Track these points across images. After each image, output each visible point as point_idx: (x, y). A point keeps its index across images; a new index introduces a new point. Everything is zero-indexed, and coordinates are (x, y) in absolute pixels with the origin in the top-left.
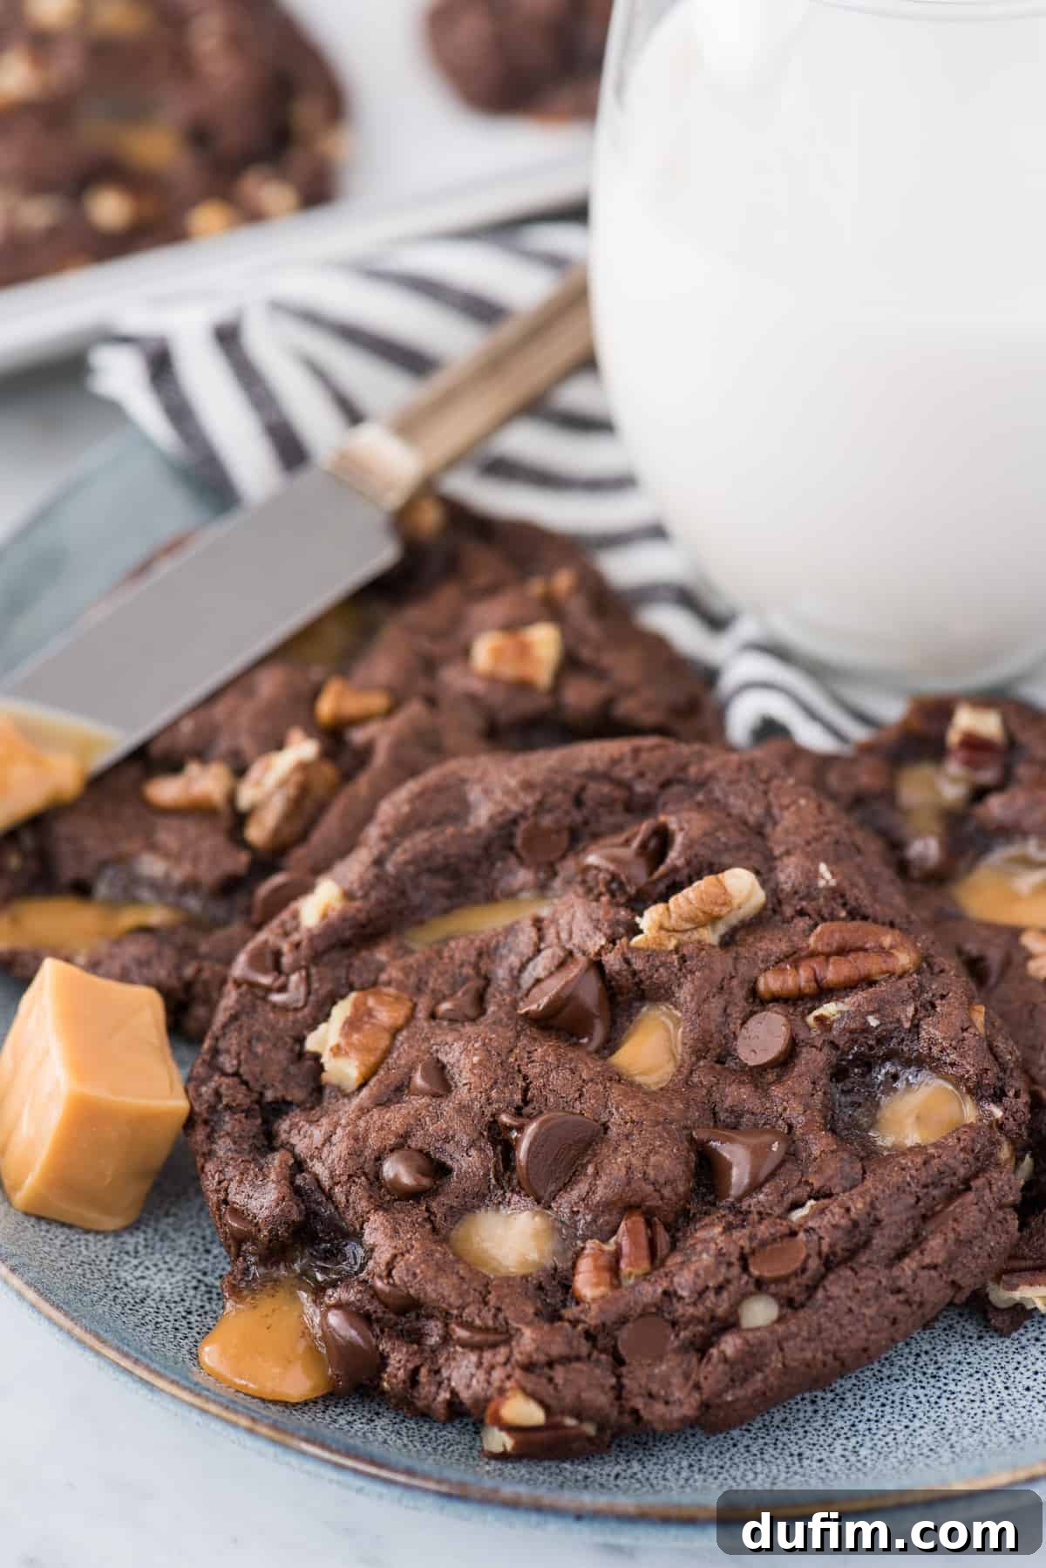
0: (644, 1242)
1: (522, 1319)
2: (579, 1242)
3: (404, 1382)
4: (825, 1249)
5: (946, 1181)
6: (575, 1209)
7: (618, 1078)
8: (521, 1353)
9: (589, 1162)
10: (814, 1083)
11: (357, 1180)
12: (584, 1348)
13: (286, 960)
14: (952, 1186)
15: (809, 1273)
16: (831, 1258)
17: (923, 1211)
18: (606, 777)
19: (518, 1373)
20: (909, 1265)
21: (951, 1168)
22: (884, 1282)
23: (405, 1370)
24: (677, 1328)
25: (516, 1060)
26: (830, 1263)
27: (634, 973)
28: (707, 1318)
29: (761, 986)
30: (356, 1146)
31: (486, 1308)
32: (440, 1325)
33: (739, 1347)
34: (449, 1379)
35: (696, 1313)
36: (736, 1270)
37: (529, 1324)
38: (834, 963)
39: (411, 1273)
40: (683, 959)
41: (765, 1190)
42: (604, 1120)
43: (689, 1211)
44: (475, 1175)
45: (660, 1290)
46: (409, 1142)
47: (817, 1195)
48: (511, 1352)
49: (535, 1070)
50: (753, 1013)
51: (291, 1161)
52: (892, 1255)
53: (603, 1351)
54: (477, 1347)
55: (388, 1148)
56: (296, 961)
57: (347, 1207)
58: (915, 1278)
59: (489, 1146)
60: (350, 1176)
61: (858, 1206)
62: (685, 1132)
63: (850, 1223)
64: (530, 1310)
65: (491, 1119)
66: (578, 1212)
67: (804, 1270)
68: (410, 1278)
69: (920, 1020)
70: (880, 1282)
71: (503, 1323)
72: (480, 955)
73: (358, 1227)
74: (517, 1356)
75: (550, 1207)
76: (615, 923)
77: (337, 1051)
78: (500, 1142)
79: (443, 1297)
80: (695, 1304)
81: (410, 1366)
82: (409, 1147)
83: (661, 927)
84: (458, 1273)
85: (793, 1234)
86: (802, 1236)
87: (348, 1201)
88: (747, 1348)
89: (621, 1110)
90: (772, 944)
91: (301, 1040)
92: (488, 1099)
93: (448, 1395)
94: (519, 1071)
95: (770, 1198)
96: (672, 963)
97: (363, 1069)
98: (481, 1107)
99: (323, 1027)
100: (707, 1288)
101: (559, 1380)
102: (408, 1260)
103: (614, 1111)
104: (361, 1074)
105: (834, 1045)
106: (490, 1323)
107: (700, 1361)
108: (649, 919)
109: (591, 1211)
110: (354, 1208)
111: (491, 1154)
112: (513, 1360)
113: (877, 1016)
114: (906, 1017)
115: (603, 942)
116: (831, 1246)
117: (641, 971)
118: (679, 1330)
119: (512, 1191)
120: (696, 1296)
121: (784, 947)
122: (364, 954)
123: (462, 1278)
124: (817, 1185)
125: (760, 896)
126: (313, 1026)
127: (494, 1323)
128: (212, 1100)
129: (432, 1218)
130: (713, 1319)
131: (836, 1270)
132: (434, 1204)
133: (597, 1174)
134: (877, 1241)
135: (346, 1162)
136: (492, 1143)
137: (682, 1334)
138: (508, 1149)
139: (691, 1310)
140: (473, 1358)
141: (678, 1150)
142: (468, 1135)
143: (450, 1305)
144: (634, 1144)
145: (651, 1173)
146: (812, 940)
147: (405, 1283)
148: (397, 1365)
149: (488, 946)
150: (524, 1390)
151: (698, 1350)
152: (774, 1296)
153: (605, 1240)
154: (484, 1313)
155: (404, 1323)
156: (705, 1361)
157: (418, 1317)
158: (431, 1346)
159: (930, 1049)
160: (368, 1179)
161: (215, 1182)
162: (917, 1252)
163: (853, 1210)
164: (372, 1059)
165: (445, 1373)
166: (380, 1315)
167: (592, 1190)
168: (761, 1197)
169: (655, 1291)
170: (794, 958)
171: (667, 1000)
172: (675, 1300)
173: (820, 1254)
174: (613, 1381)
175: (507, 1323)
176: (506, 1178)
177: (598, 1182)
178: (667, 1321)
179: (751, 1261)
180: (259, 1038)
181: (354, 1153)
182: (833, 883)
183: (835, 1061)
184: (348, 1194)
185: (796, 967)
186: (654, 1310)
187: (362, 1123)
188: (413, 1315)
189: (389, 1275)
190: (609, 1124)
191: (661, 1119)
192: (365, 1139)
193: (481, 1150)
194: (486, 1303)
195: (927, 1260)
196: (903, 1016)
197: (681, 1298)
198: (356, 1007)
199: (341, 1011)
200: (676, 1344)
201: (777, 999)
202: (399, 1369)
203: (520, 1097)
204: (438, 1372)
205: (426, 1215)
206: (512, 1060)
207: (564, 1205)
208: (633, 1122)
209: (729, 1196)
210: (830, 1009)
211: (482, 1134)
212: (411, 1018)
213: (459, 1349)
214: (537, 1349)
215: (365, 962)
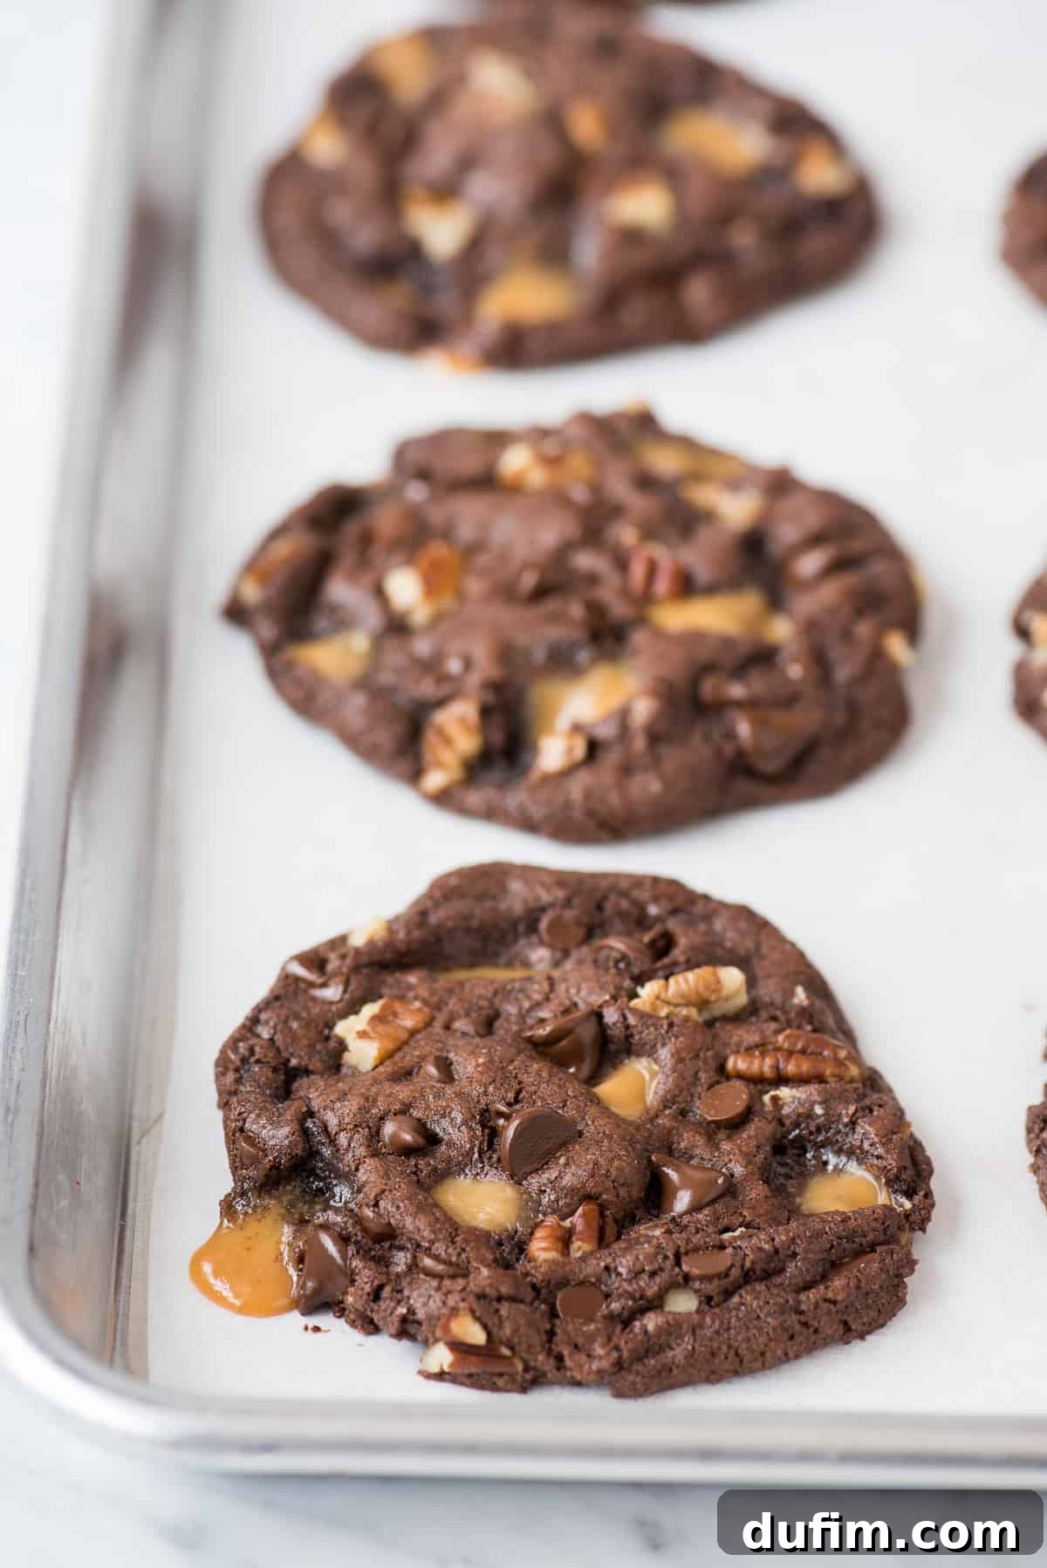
0: (595, 1225)
1: (483, 1261)
2: (540, 1216)
3: (369, 1294)
4: (748, 1264)
5: (857, 1240)
6: (543, 1188)
7: (597, 1101)
8: (475, 1285)
9: (561, 1155)
10: (758, 1147)
11: (360, 1130)
12: (529, 1296)
13: (330, 967)
14: (861, 1245)
15: (731, 1278)
16: (751, 1273)
17: (834, 1258)
18: (625, 894)
19: (472, 1298)
20: (813, 1295)
21: (862, 1230)
22: (791, 1302)
23: (372, 1285)
24: (609, 1300)
25: (514, 1069)
26: (748, 1277)
27: (627, 1027)
28: (638, 1295)
29: (730, 1064)
30: (366, 1104)
31: (453, 1246)
32: (409, 1256)
33: (660, 1324)
34: (409, 1298)
35: (630, 1289)
36: (669, 1263)
37: (488, 1266)
38: (796, 1059)
39: (395, 1205)
40: (671, 1025)
41: (706, 1212)
42: (579, 1128)
43: (636, 1216)
44: (462, 1147)
45: (602, 1264)
46: (411, 1111)
47: (748, 1226)
48: (468, 1283)
49: (529, 1080)
50: (718, 1082)
51: (305, 1109)
52: (801, 1285)
53: (544, 1302)
54: (440, 1277)
55: (393, 1111)
56: (340, 968)
57: (347, 1150)
58: (817, 1305)
59: (479, 1127)
60: (356, 1126)
61: (782, 1238)
62: (647, 1154)
63: (772, 1249)
64: (491, 1257)
65: (485, 1107)
66: (545, 1191)
67: (727, 1275)
68: (394, 1209)
69: (858, 1118)
70: (787, 1301)
71: (465, 1261)
72: (496, 993)
73: (353, 1169)
74: (472, 1285)
75: (521, 1184)
76: (619, 988)
77: (363, 1035)
78: (488, 1128)
79: (419, 1230)
80: (629, 1281)
81: (376, 1282)
82: (410, 1115)
83: (658, 998)
84: (434, 1214)
85: (722, 1247)
86: (729, 1250)
87: (349, 1145)
88: (666, 1326)
89: (596, 1123)
90: (748, 1035)
91: (330, 1026)
92: (486, 1091)
93: (404, 1311)
94: (516, 1077)
95: (708, 1218)
96: (662, 1026)
97: (382, 1052)
98: (479, 1096)
99: (352, 1018)
100: (644, 1270)
101: (504, 1312)
102: (395, 1195)
103: (590, 1123)
104: (379, 1053)
105: (781, 1122)
106: (454, 1259)
107: (623, 1330)
108: (648, 991)
109: (556, 1192)
110: (354, 1152)
111: (479, 1133)
112: (468, 1289)
113: (824, 1106)
114: (847, 1113)
115: (607, 997)
116: (753, 1262)
117: (633, 1026)
118: (611, 1302)
119: (491, 1166)
120: (633, 1275)
121: (756, 1038)
122: (398, 975)
123: (437, 1219)
124: (748, 1219)
125: (742, 1000)
126: (344, 1015)
127: (458, 1260)
128: (247, 1054)
129: (418, 1173)
130: (642, 1297)
131: (753, 1283)
132: (421, 1162)
133: (567, 1164)
134: (791, 1268)
135: (355, 1115)
136: (482, 1126)
137: (613, 1306)
138: (493, 1134)
139: (625, 1285)
140: (435, 1283)
141: (638, 1163)
142: (463, 1114)
143: (422, 1237)
144: (603, 1149)
145: (614, 1173)
146: (781, 1038)
147: (389, 1213)
148: (366, 1280)
149: (504, 987)
150: (473, 1312)
151: (623, 1322)
152: (696, 1291)
153: (563, 1219)
154: (450, 1250)
155: (377, 1251)
156: (628, 1330)
157: (390, 1248)
158: (397, 1273)
159: (862, 1142)
160: (370, 1132)
161: (236, 1113)
162: (822, 1287)
163: (777, 1239)
164: (391, 1046)
165: (406, 1293)
166: (359, 1238)
167: (559, 1177)
168: (700, 1216)
169: (598, 1265)
170: (762, 1047)
171: (649, 1056)
172: (613, 1276)
173: (742, 1267)
174: (548, 1326)
175: (469, 1262)
176: (488, 1155)
177: (567, 1171)
178: (602, 1291)
179: (684, 1259)
180: (297, 1017)
181: (363, 1110)
182: (806, 1003)
183: (779, 1136)
184: (350, 1140)
185: (763, 1055)
186: (593, 1280)
187: (374, 1090)
188: (387, 1245)
189: (376, 1205)
190: (585, 1132)
191: (628, 1138)
192: (375, 1101)
193: (470, 1128)
194: (453, 1242)
195: (830, 1295)
196: (844, 1112)
197: (619, 1274)
198: (383, 1008)
199: (370, 1010)
200: (606, 1312)
201: (740, 1076)
202: (366, 1283)
203: (513, 1095)
204: (401, 1291)
205: (414, 1170)
206: (511, 1068)
207: (534, 1182)
208: (604, 1133)
209: (672, 1211)
210: (785, 1092)
211: (474, 1116)
212: (428, 1024)
213: (422, 1276)
214: (491, 1285)
215: (398, 981)
